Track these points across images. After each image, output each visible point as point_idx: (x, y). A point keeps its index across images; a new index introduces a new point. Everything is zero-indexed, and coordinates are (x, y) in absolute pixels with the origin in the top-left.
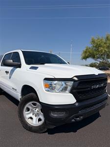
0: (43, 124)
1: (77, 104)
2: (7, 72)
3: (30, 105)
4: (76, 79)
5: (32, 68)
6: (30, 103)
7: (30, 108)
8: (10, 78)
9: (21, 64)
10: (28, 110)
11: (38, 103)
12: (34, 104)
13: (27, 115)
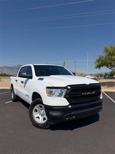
0: (46, 122)
1: (70, 107)
2: (22, 82)
3: (37, 107)
4: (69, 88)
5: (40, 79)
6: (38, 106)
7: (38, 109)
8: (24, 86)
9: (32, 76)
10: (36, 111)
11: (43, 106)
12: (41, 107)
13: (35, 115)
